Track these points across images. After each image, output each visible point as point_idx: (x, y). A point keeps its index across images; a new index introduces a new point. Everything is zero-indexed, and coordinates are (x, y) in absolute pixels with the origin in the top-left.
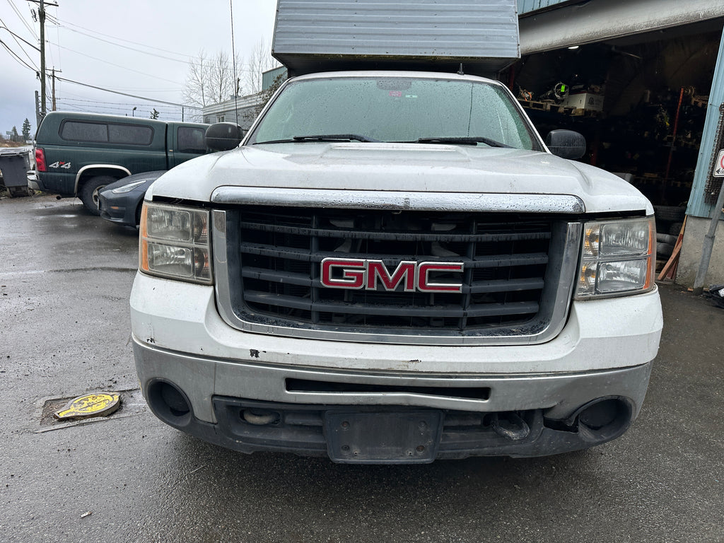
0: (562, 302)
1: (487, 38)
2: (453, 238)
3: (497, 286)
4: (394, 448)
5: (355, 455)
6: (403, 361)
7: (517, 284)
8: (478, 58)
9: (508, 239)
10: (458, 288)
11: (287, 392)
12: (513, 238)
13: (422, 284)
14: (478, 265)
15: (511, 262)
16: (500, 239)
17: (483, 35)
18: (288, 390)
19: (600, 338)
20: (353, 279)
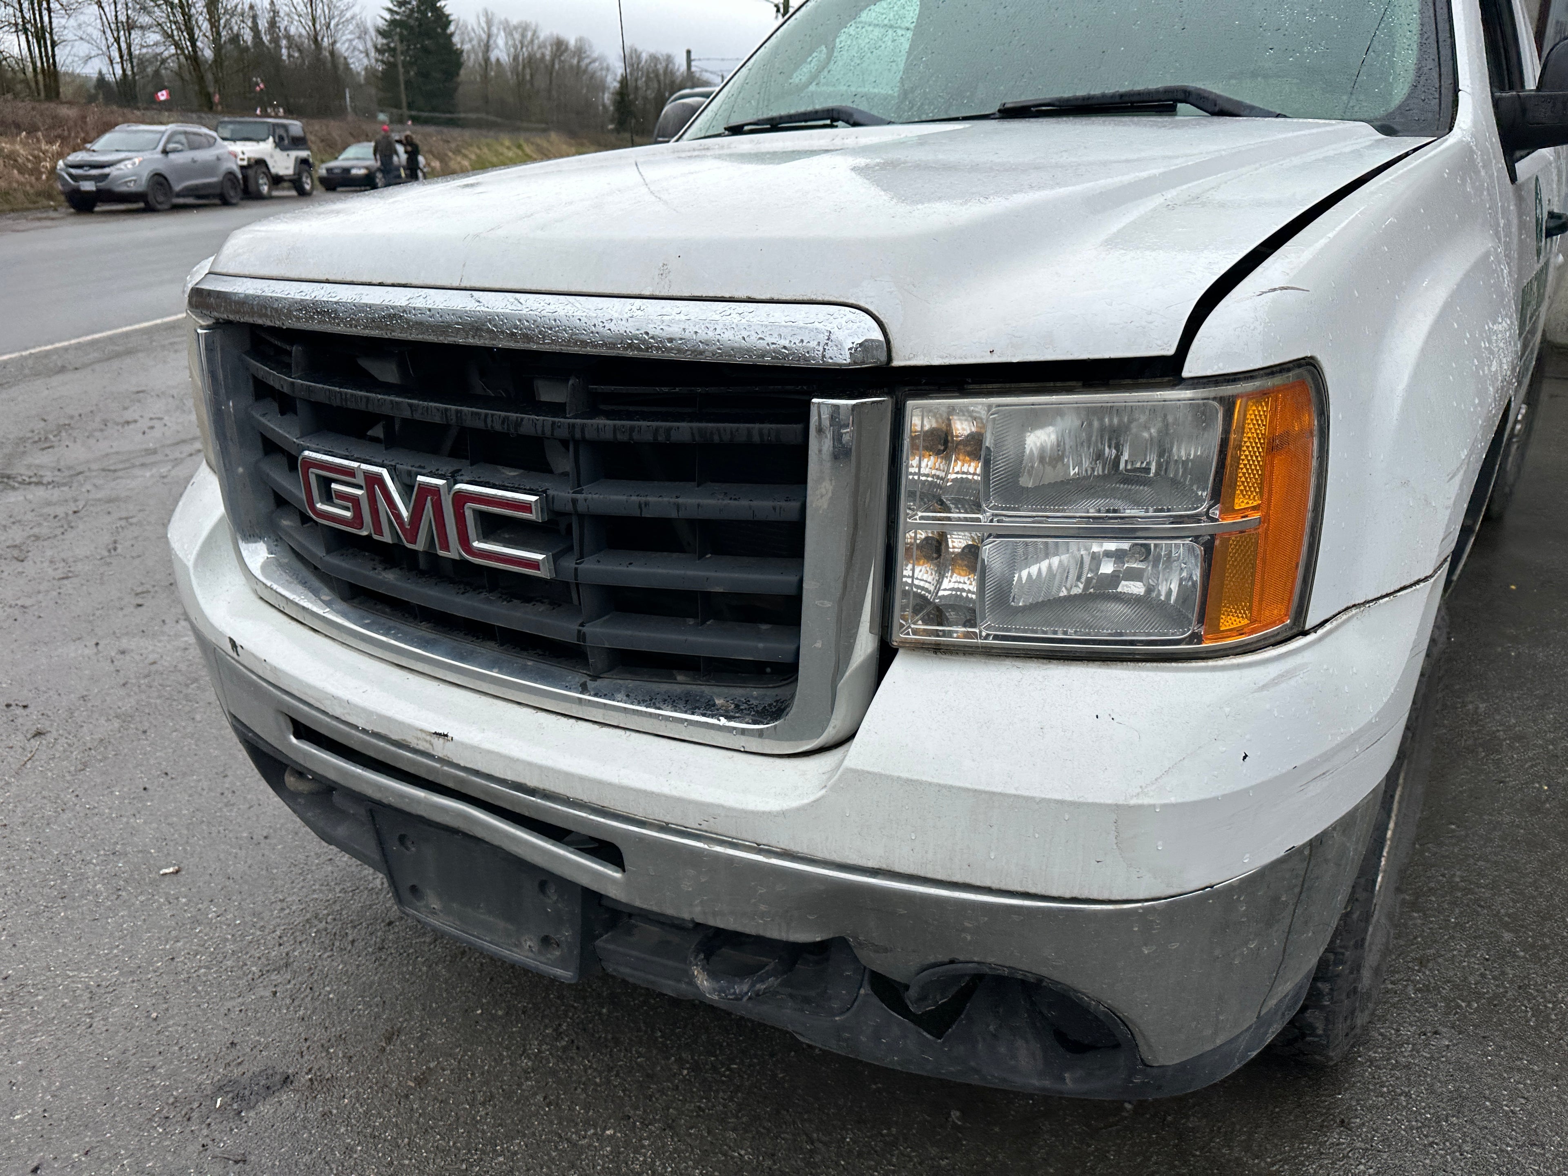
0: (819, 645)
2: (518, 423)
3: (660, 571)
4: (501, 924)
5: (433, 912)
6: (421, 730)
7: (712, 574)
9: (661, 438)
10: (534, 564)
11: (294, 740)
12: (675, 437)
13: (465, 542)
14: (581, 508)
15: (678, 507)
16: (636, 436)
18: (297, 737)
19: (908, 781)
20: (347, 509)
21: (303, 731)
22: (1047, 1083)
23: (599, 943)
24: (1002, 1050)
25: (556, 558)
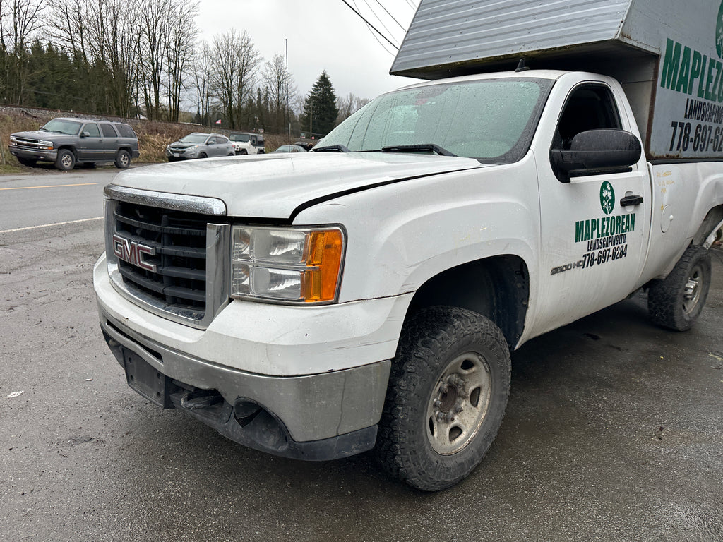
0: (210, 295)
1: (586, 20)
5: (135, 385)
6: (123, 317)
8: (569, 47)
9: (180, 233)
10: (151, 268)
11: (107, 325)
12: (183, 233)
13: (140, 261)
17: (582, 18)
20: (120, 252)
21: (109, 323)
22: (274, 449)
23: (171, 396)
24: (265, 437)
25: (158, 267)
